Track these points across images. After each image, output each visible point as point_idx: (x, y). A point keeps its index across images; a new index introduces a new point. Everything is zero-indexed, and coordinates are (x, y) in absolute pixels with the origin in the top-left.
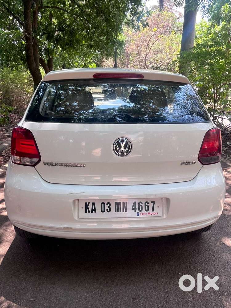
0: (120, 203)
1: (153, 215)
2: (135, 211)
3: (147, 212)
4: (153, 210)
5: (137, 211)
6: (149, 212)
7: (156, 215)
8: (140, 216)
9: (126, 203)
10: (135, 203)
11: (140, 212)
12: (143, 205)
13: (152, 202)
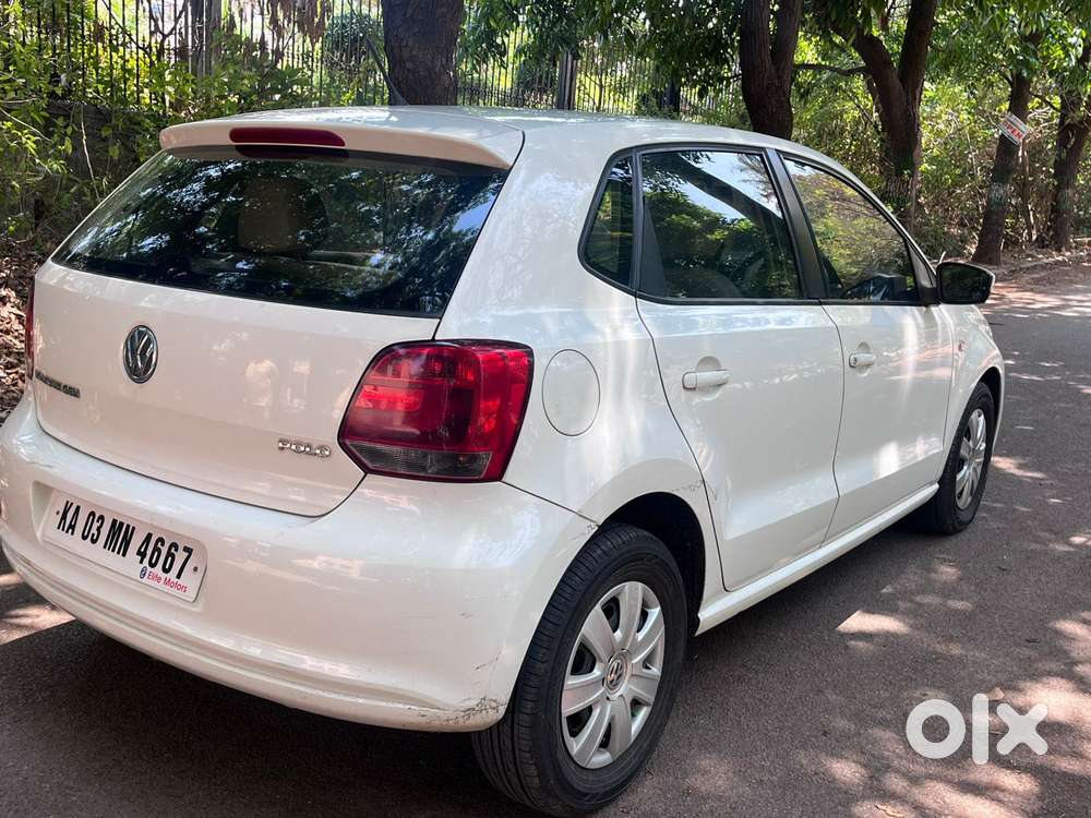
0: (122, 524)
1: (174, 591)
2: (141, 562)
3: (163, 575)
4: (179, 576)
5: (146, 560)
6: (168, 575)
7: (179, 593)
8: (145, 580)
9: (134, 528)
10: (149, 536)
11: (149, 569)
12: (164, 550)
13: (186, 549)
